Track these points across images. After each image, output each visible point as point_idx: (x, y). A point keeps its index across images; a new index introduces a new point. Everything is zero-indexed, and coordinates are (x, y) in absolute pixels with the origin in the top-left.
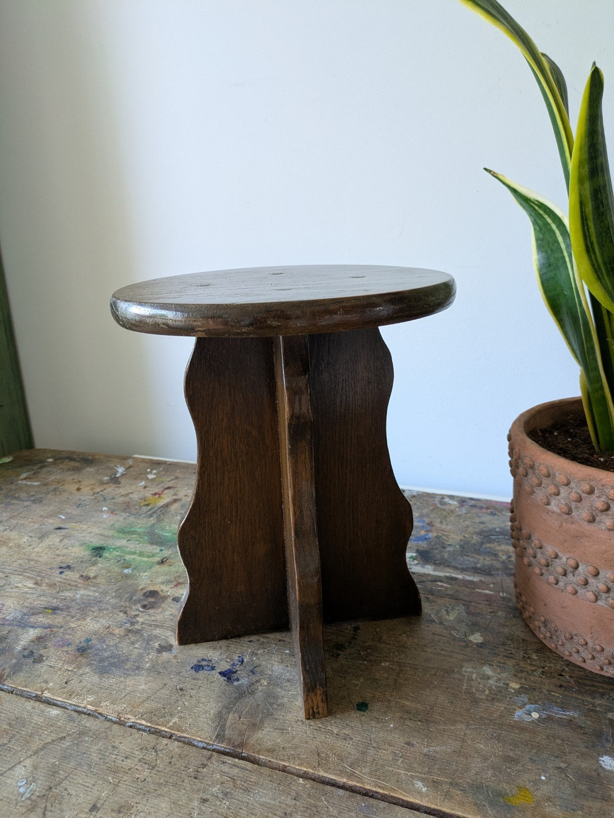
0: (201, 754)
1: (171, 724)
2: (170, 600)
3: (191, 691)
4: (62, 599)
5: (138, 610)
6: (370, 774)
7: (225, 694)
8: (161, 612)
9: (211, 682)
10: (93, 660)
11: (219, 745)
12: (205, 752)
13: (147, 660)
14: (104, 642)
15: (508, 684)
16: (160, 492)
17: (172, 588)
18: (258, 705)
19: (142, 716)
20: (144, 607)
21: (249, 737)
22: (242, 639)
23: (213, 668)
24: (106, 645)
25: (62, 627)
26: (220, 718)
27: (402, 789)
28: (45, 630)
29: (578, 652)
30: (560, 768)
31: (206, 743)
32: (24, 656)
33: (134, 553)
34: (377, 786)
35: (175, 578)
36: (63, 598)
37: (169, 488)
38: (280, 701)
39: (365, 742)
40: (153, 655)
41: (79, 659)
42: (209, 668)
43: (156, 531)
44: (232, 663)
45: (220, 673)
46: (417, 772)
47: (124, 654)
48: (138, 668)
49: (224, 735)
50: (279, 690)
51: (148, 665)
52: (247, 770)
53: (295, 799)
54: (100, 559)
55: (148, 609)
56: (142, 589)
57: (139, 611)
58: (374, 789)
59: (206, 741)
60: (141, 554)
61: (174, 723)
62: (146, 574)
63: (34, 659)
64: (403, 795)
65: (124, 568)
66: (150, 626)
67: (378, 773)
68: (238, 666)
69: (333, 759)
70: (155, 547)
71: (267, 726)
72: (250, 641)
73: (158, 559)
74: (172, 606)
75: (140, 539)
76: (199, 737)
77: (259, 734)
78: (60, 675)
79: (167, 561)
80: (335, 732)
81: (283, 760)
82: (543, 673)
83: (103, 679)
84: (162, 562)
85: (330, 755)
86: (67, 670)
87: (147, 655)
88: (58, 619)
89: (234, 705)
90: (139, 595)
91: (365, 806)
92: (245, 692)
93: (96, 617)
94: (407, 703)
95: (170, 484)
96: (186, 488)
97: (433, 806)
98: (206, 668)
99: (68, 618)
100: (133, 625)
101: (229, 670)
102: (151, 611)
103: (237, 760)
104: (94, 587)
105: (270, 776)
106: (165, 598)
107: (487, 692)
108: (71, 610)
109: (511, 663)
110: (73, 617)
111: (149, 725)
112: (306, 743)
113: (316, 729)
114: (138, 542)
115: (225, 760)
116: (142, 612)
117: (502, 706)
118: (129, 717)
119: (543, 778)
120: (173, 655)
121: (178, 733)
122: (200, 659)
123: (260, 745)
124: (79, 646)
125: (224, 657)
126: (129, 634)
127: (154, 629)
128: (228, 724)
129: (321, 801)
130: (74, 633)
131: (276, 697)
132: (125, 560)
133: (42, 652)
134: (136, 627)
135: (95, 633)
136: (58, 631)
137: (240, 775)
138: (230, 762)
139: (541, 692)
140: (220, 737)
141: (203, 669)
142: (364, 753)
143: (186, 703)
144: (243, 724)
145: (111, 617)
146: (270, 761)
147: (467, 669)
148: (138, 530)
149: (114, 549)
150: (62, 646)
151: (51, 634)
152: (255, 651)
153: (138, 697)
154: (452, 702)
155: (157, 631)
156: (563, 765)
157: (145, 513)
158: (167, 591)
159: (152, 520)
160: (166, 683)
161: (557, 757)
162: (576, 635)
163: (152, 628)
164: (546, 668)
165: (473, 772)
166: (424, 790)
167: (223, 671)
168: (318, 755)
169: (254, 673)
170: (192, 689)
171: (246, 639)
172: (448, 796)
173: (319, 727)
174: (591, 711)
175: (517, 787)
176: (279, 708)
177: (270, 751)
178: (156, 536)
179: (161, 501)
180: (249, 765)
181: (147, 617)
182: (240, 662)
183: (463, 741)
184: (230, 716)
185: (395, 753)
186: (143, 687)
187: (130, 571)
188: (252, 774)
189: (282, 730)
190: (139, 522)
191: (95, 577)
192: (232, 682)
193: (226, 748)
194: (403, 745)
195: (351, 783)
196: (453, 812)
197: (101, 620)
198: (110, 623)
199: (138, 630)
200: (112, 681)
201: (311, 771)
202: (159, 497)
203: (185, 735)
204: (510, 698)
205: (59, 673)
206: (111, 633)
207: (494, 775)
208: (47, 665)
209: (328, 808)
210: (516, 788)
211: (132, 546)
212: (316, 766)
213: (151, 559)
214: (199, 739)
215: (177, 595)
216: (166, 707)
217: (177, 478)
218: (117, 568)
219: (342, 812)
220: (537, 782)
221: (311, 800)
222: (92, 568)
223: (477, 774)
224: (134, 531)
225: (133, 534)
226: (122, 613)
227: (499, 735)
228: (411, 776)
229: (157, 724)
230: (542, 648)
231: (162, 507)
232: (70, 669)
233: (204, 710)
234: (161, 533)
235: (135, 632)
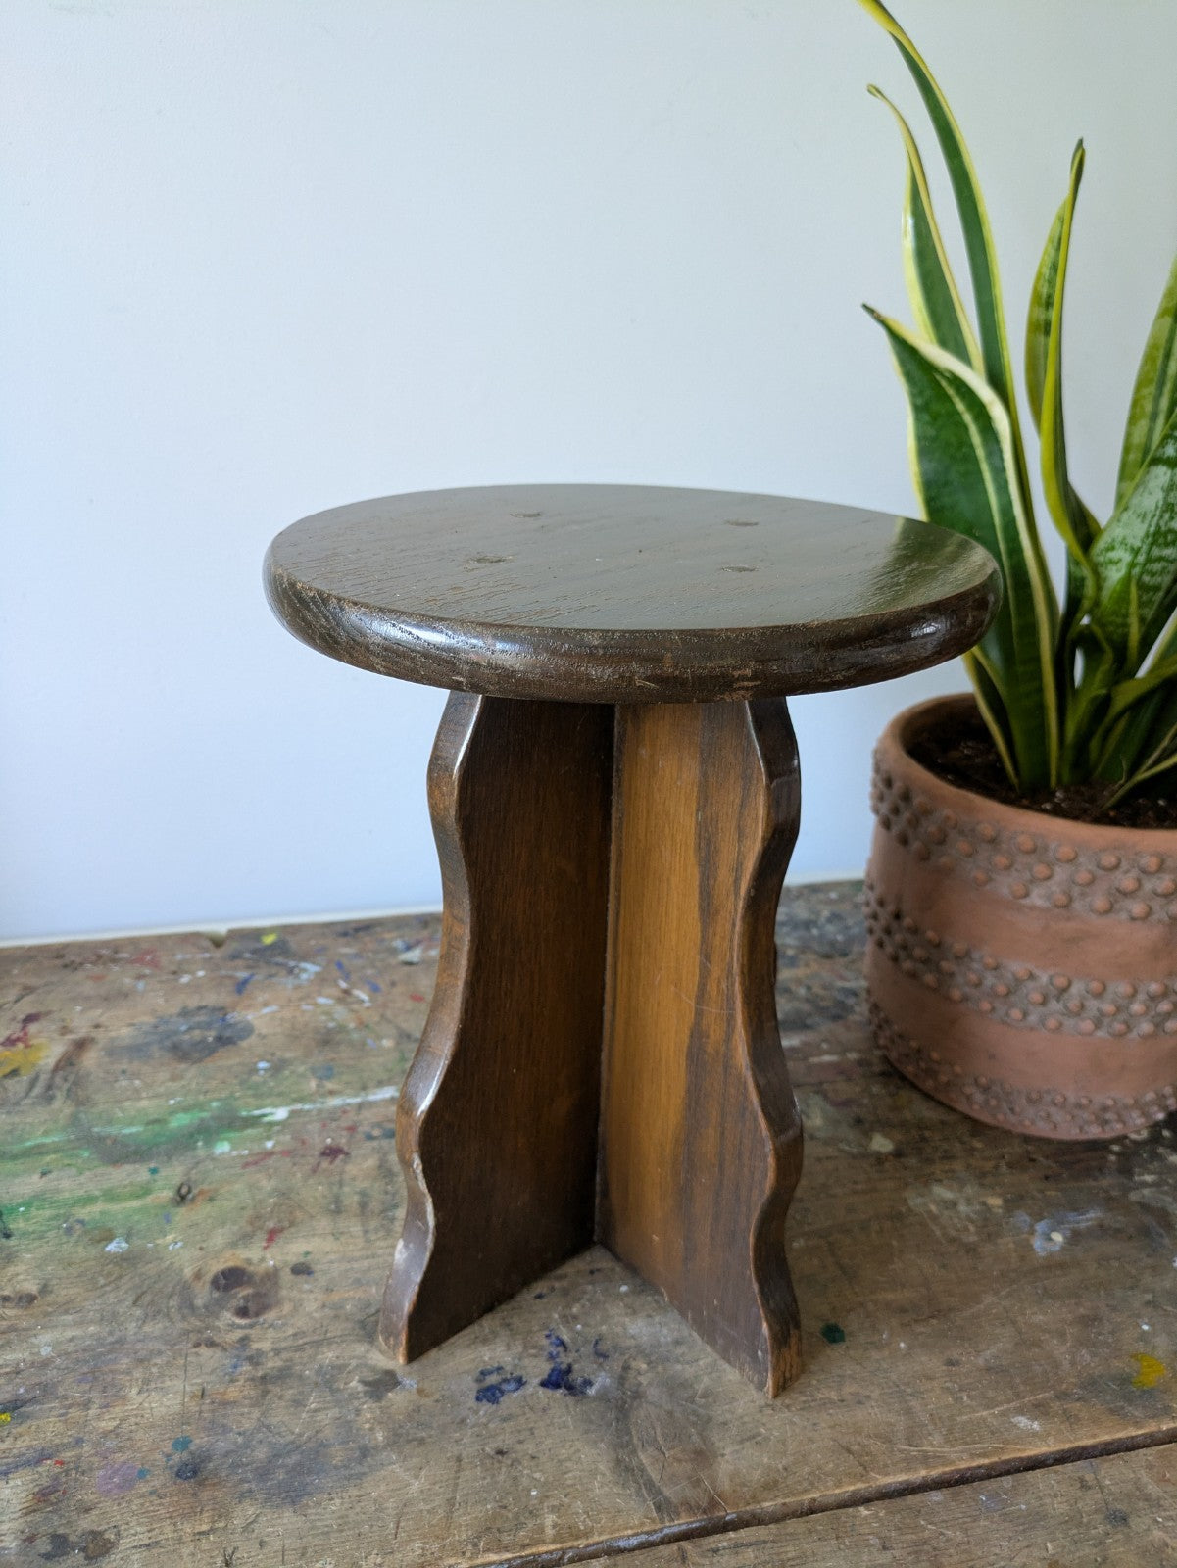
0: (661, 1558)
1: (550, 1532)
2: (286, 1276)
3: (519, 1447)
4: (7, 1373)
5: (233, 1326)
6: (947, 1441)
7: (591, 1422)
8: (295, 1310)
9: (544, 1410)
10: (242, 1481)
11: (676, 1522)
12: (666, 1551)
13: (367, 1426)
14: (225, 1429)
15: (984, 1204)
16: (21, 1034)
17: (265, 1248)
18: (671, 1414)
19: (476, 1545)
20: (243, 1312)
21: (713, 1481)
22: (519, 1298)
23: (520, 1382)
24: (240, 1434)
25: (79, 1441)
26: (626, 1470)
27: (1006, 1441)
28: (40, 1469)
29: (1048, 1116)
30: (1148, 1303)
31: (647, 1533)
32: (48, 1557)
33: (90, 1200)
34: (973, 1456)
35: (251, 1224)
36: (8, 1370)
37: (30, 1019)
38: (700, 1388)
39: (891, 1393)
40: (369, 1410)
41: (204, 1495)
42: (513, 1385)
43: (96, 1130)
44: (546, 1354)
45: (544, 1384)
46: (1001, 1404)
47: (300, 1435)
48: (365, 1452)
49: (668, 1501)
50: (679, 1367)
51: (380, 1436)
52: (765, 1542)
53: (885, 1548)
54: (12, 1242)
55: (257, 1315)
56: (198, 1276)
57: (240, 1327)
58: (974, 1464)
59: (646, 1529)
60: (111, 1196)
61: (554, 1527)
62: (170, 1237)
63: (83, 1550)
64: (1019, 1450)
65: (99, 1241)
66: (300, 1349)
67: (957, 1435)
68: (562, 1355)
69: (876, 1446)
70: (129, 1168)
71: (721, 1444)
72: (540, 1296)
73: (168, 1194)
74: (306, 1287)
75: (74, 1162)
76: (627, 1528)
77: (724, 1468)
78: (193, 1555)
79: (195, 1191)
80: (835, 1398)
81: (806, 1491)
82: (1010, 1166)
83: (309, 1511)
84: (182, 1198)
85: (866, 1442)
86: (200, 1533)
87: (357, 1415)
88: (46, 1427)
89: (629, 1433)
90: (203, 1295)
91: (987, 1500)
92: (622, 1398)
93: (147, 1381)
94: (890, 1296)
95: (27, 1007)
96: (79, 1009)
97: (1067, 1446)
98: (505, 1387)
99: (74, 1413)
100: (257, 1364)
101: (553, 1370)
102: (270, 1316)
103: (732, 1534)
104: (66, 1312)
105: (810, 1532)
106: (272, 1276)
107: (972, 1228)
108: (61, 1391)
109: (958, 1166)
110: (87, 1405)
111: (509, 1556)
112: (811, 1440)
113: (801, 1409)
114: (74, 1171)
115: (713, 1546)
116: (251, 1326)
117: (1007, 1243)
118: (451, 1561)
119: (1145, 1327)
120: (414, 1391)
121: (580, 1542)
122: (477, 1373)
123: (745, 1485)
124: (171, 1467)
125: (520, 1349)
126: (270, 1387)
127: (316, 1354)
128: (655, 1476)
129: (924, 1529)
130: (129, 1443)
131: (685, 1384)
132: (82, 1222)
133: (87, 1523)
134: (270, 1365)
135: (184, 1418)
136: (79, 1457)
137: (763, 1558)
138: (725, 1544)
139: (1033, 1198)
140: (663, 1508)
141: (502, 1392)
142: (908, 1412)
143: (537, 1475)
144: (679, 1461)
145: (185, 1366)
146: (784, 1504)
147: (915, 1201)
148: (48, 1140)
149: (28, 1205)
150: (127, 1484)
151: (67, 1473)
152: (567, 1312)
153: (429, 1512)
154: (944, 1266)
155: (329, 1356)
156: (1149, 1297)
157: (27, 1095)
158: (262, 1260)
159: (62, 1107)
160: (456, 1453)
161: (1132, 1288)
162: (1048, 1092)
163: (310, 1352)
164: (1006, 1157)
165: (1066, 1365)
166: (1036, 1426)
167: (545, 1376)
168: (849, 1451)
169: (605, 1357)
170: (521, 1442)
171: (526, 1296)
172: (1070, 1419)
173: (804, 1402)
174: (1109, 1202)
175: (1132, 1357)
176: (710, 1400)
177: (770, 1486)
178: (109, 1142)
179: (43, 1054)
180: (760, 1532)
181: (271, 1333)
182: (557, 1345)
183: (1014, 1323)
184: (642, 1457)
185: (947, 1388)
186: (416, 1485)
187: (124, 1245)
188: (780, 1544)
189: (752, 1438)
190: (29, 1120)
191: (45, 1289)
192: (582, 1392)
193: (692, 1523)
194: (944, 1368)
195: (935, 1473)
196: (1097, 1440)
197: (168, 1383)
198: (199, 1381)
199: (281, 1370)
200: (336, 1505)
201: (860, 1485)
202: (27, 1046)
203: (596, 1538)
204: (1007, 1223)
205: (186, 1551)
206: (225, 1404)
207: (1093, 1355)
208: (135, 1547)
209: (942, 1533)
210: (1132, 1360)
211: (67, 1184)
212: (864, 1472)
213: (148, 1200)
214: (630, 1532)
215: (293, 1260)
216: (505, 1502)
217: (28, 990)
218: (81, 1249)
219: (967, 1529)
220: (1143, 1336)
221: (909, 1536)
222: (11, 1270)
223: (1073, 1364)
224: (39, 1146)
225: (41, 1154)
226: (203, 1346)
227: (1045, 1288)
228: (1003, 1414)
229: (524, 1547)
230: (977, 1127)
231: (57, 1068)
232: (205, 1527)
233: (583, 1470)
234: (113, 1130)
235: (279, 1377)
